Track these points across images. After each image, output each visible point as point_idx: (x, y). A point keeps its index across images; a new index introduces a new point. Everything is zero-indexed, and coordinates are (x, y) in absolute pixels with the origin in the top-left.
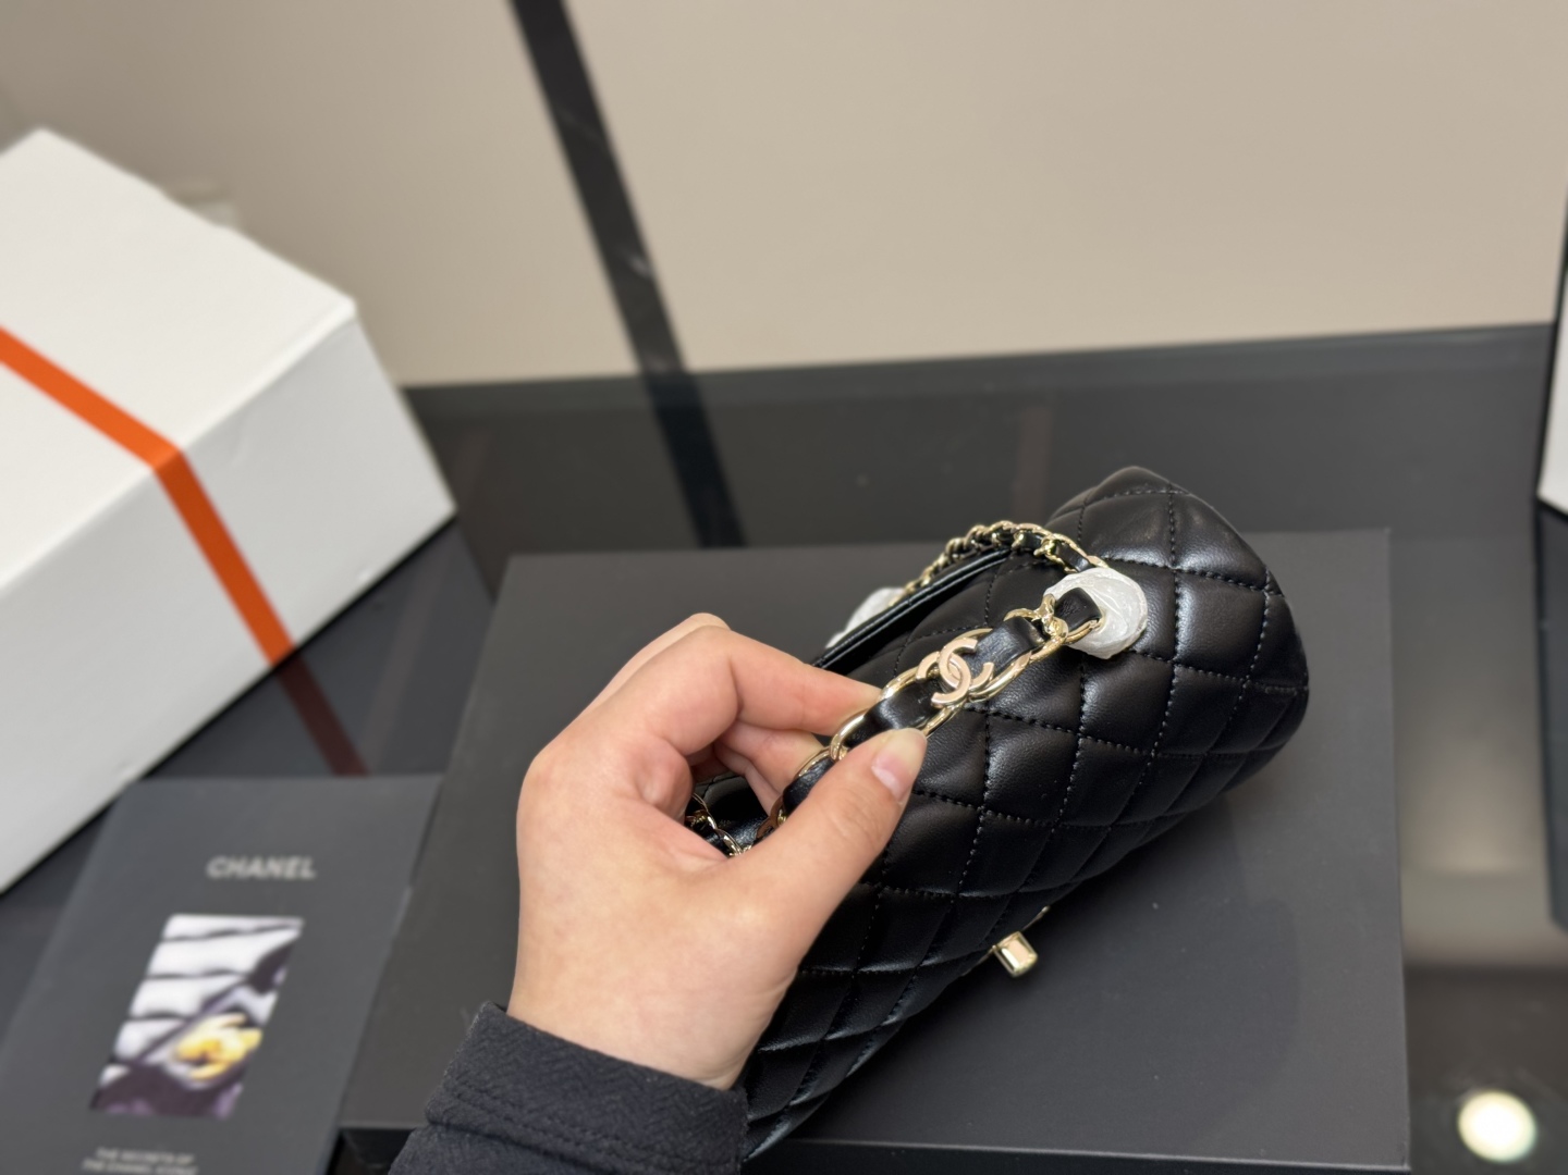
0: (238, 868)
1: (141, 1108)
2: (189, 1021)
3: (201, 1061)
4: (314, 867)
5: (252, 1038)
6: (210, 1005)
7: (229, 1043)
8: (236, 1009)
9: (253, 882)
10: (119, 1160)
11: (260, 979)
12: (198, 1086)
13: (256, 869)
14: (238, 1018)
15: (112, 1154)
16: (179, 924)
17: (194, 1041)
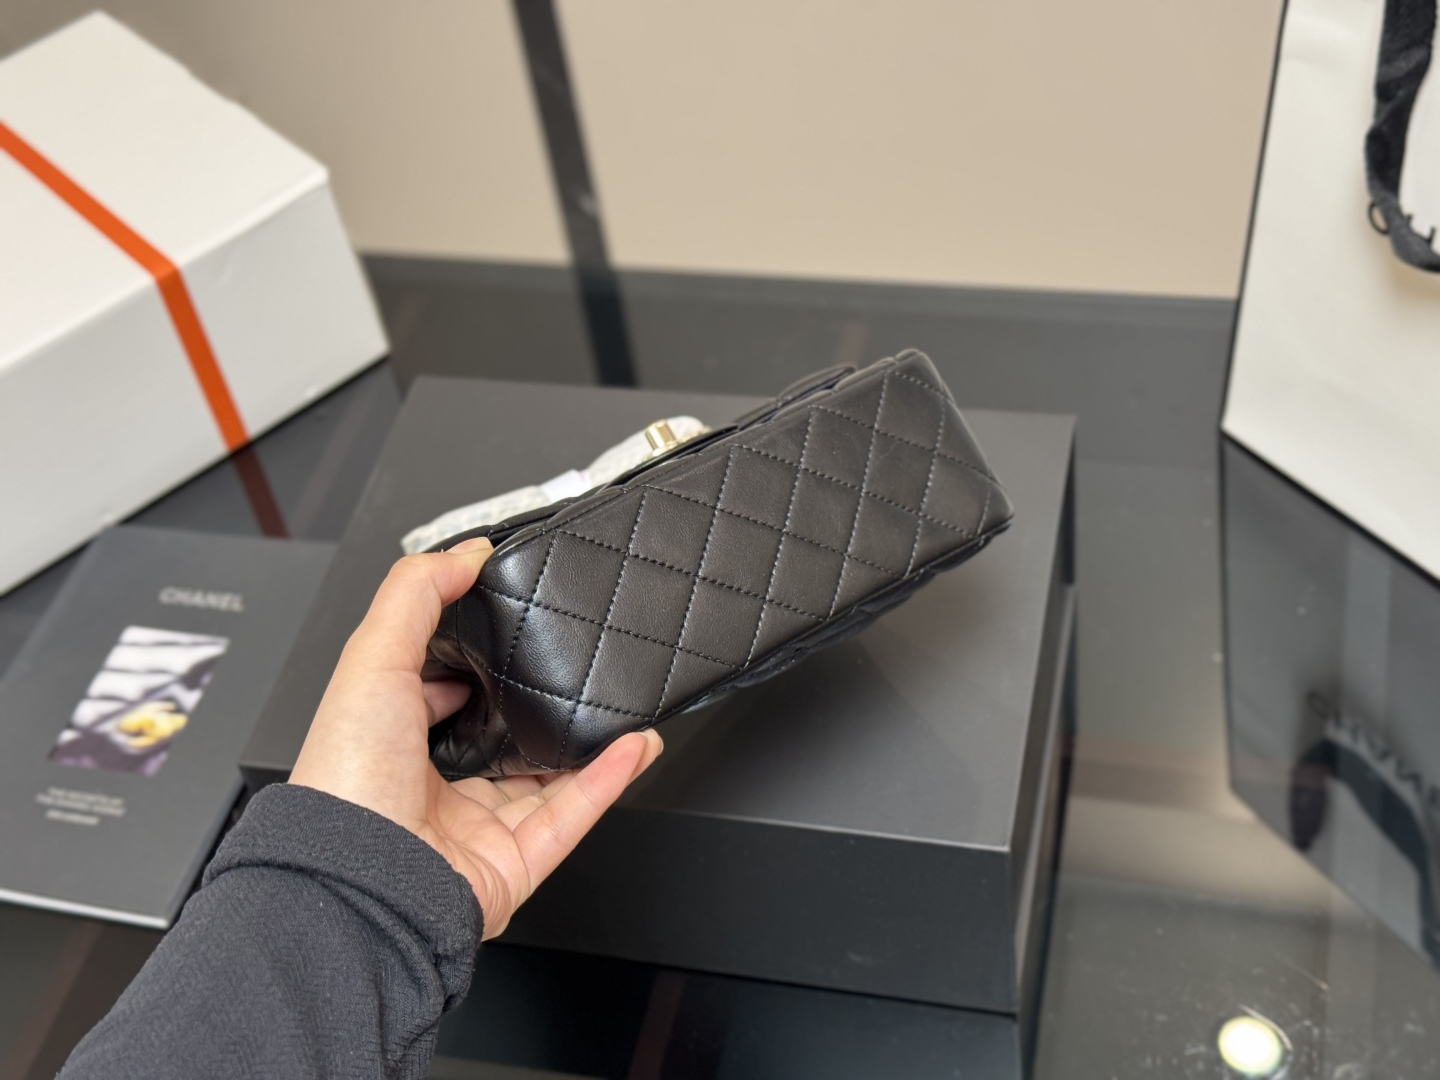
0: (183, 597)
1: (87, 762)
2: (131, 705)
3: (139, 733)
4: (244, 602)
5: (180, 721)
6: (150, 694)
7: (163, 723)
8: (170, 699)
9: (194, 610)
10: (66, 798)
11: (190, 679)
12: (133, 751)
13: (198, 599)
14: (170, 706)
15: (60, 793)
16: (133, 634)
17: (133, 720)
